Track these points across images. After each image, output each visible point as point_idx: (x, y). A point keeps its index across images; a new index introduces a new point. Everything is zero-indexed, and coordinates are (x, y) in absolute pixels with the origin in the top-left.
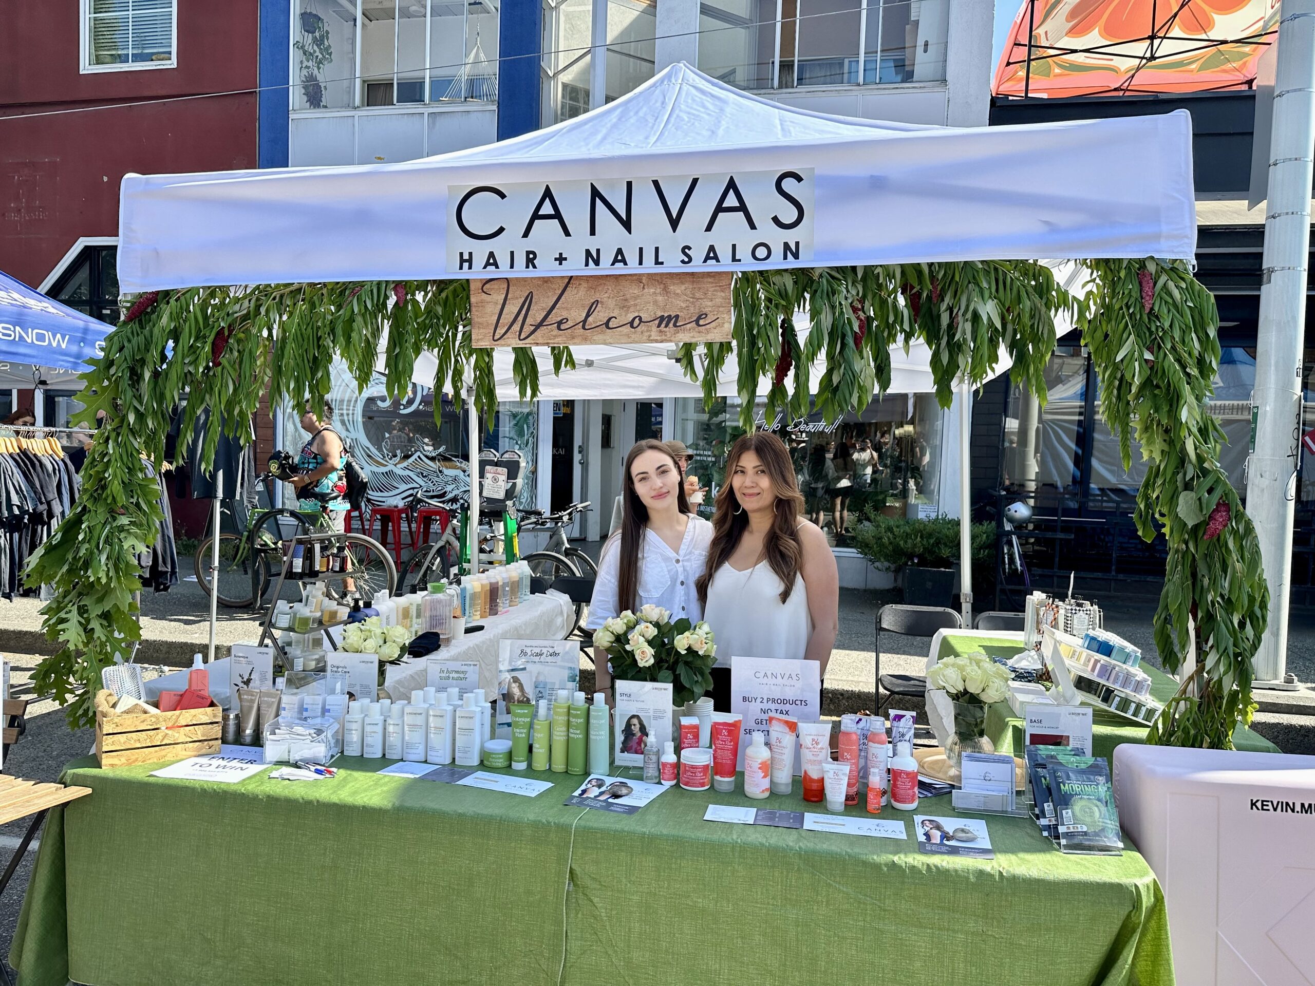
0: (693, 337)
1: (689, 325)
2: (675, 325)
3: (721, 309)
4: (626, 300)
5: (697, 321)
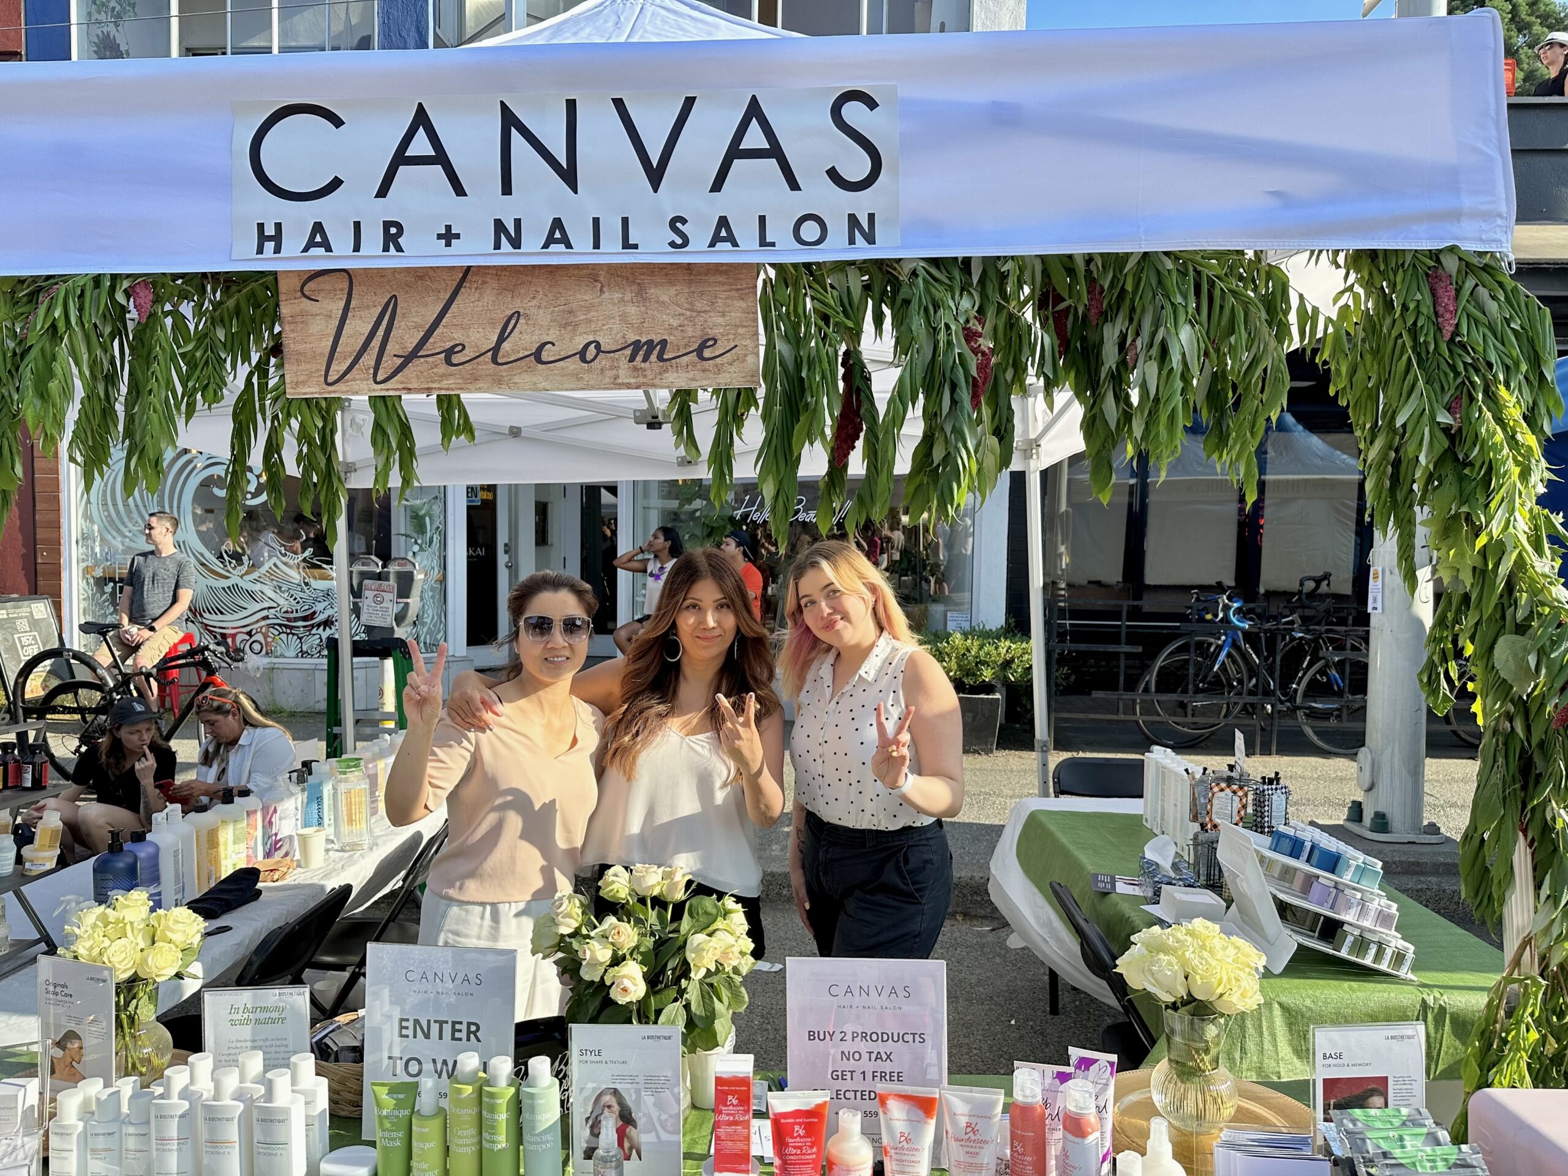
0: (693, 380)
1: (686, 358)
2: (660, 358)
3: (741, 331)
5: (699, 352)
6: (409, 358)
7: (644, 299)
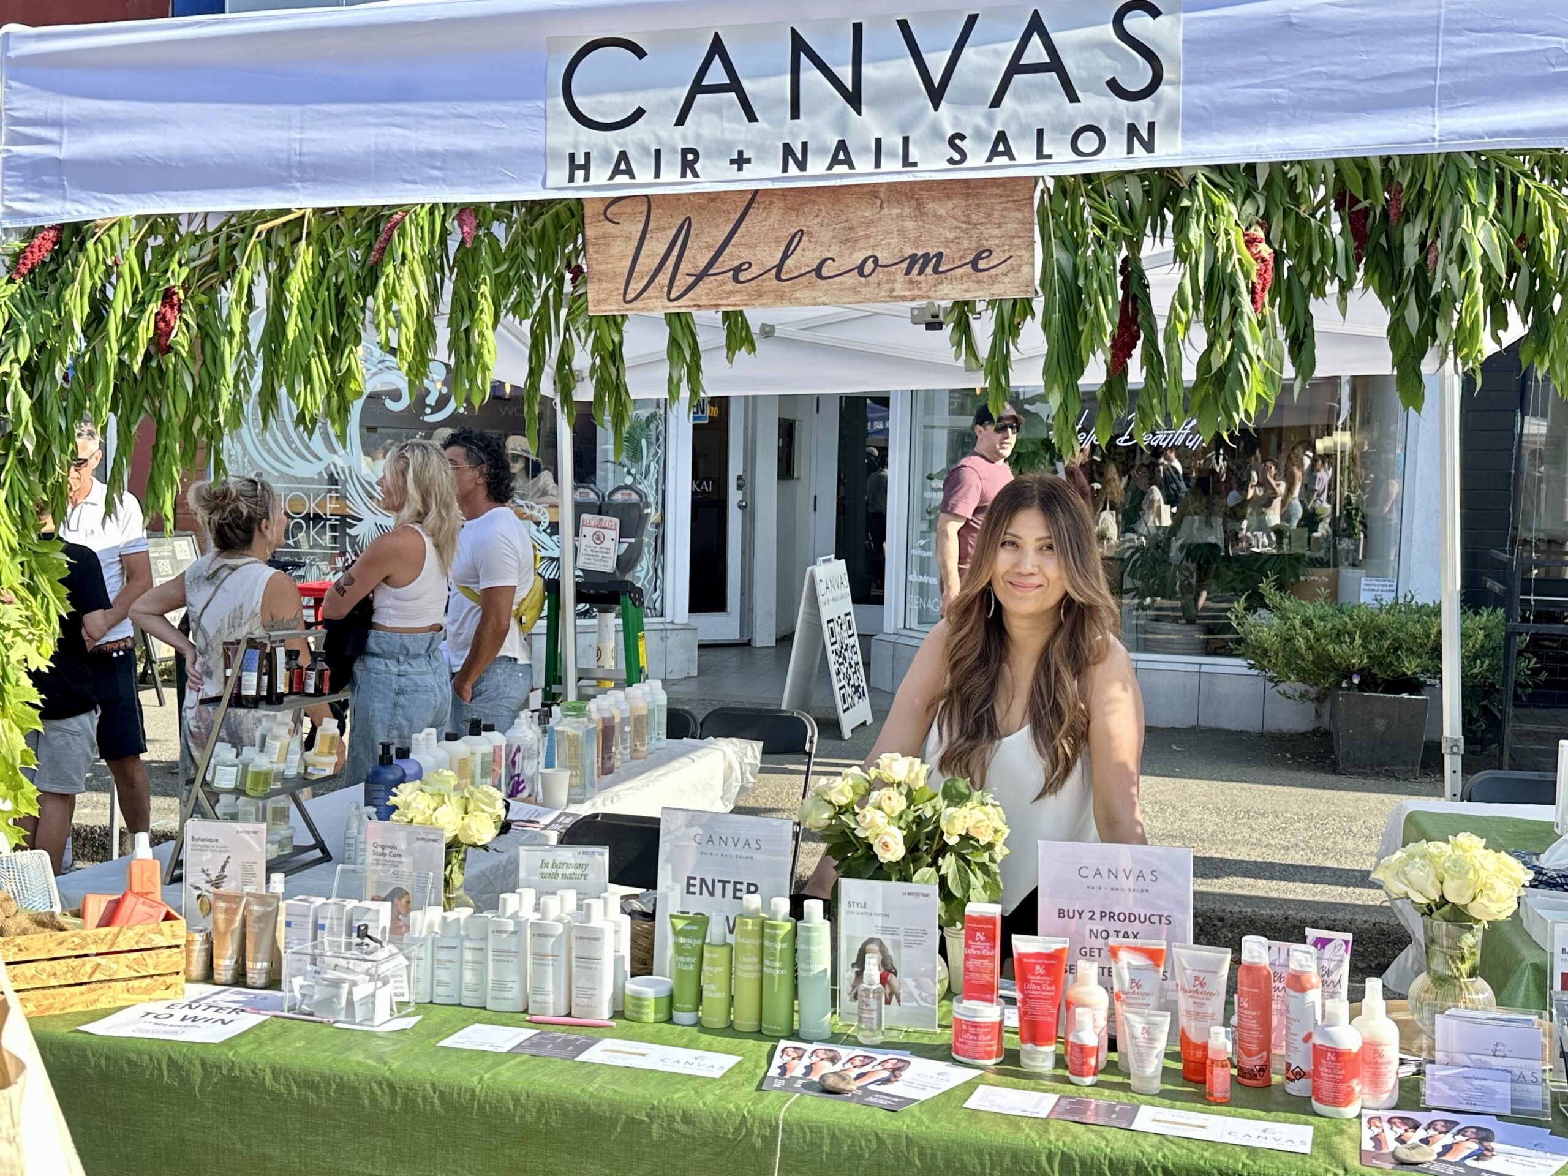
0: (967, 291)
1: (960, 271)
2: (936, 271)
3: (1016, 241)
4: (851, 229)
5: (974, 264)
6: (700, 277)
7: (922, 214)
